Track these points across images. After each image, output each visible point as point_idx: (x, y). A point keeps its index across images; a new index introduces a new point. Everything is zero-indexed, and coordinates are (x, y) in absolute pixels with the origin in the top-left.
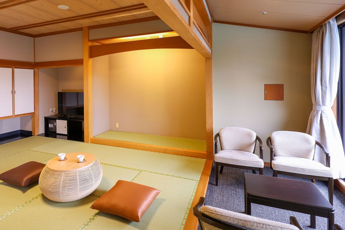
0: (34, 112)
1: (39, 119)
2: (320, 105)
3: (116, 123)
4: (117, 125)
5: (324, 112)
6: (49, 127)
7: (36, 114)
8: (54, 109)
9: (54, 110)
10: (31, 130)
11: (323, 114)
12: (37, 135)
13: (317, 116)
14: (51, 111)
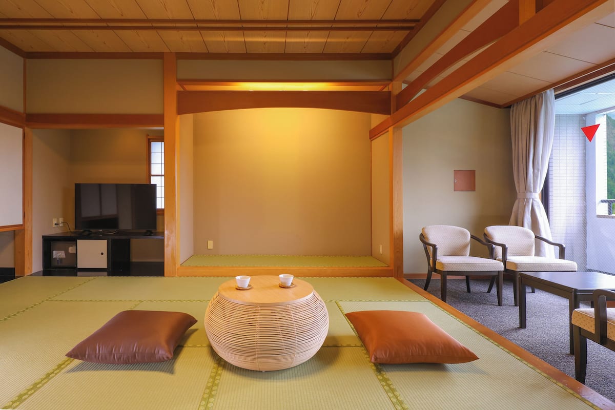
0: (22, 223)
1: (32, 241)
2: (531, 192)
3: (209, 241)
4: (210, 245)
5: (535, 199)
6: (54, 257)
7: (26, 228)
8: (61, 220)
9: (60, 223)
10: (12, 266)
11: (534, 202)
12: (29, 274)
13: (528, 205)
14: (55, 224)
